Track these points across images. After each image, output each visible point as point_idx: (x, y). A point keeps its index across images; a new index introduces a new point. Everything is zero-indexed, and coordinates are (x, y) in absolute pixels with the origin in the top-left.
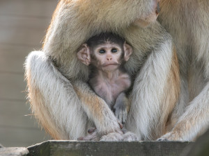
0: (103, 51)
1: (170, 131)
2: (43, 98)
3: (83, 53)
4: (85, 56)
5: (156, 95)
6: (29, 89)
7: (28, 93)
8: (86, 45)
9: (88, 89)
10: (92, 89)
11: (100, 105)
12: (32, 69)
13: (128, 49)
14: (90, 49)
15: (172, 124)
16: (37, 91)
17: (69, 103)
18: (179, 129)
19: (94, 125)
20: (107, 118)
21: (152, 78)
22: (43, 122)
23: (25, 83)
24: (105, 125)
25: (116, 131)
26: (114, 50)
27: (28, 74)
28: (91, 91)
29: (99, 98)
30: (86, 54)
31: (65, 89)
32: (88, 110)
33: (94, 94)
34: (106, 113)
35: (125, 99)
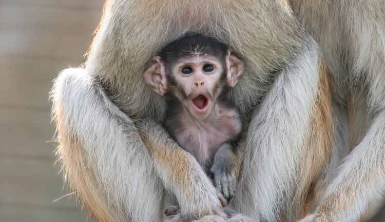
0: (188, 70)
1: (312, 211)
2: (84, 152)
3: (154, 74)
4: (158, 78)
5: (288, 150)
6: (59, 137)
7: (57, 144)
8: (158, 59)
9: (165, 136)
10: (173, 136)
11: (186, 164)
12: (65, 100)
13: (235, 65)
14: (165, 66)
15: (317, 199)
16: (74, 140)
17: (131, 162)
18: (327, 209)
19: (176, 203)
20: (199, 189)
21: (282, 118)
22: (85, 198)
23: (53, 126)
24: (195, 202)
25: (215, 213)
26: (207, 68)
27: (57, 109)
28: (170, 140)
29: (184, 152)
30: (159, 74)
31: (125, 135)
32: (165, 174)
33: (175, 145)
34: (197, 179)
35: (230, 154)
